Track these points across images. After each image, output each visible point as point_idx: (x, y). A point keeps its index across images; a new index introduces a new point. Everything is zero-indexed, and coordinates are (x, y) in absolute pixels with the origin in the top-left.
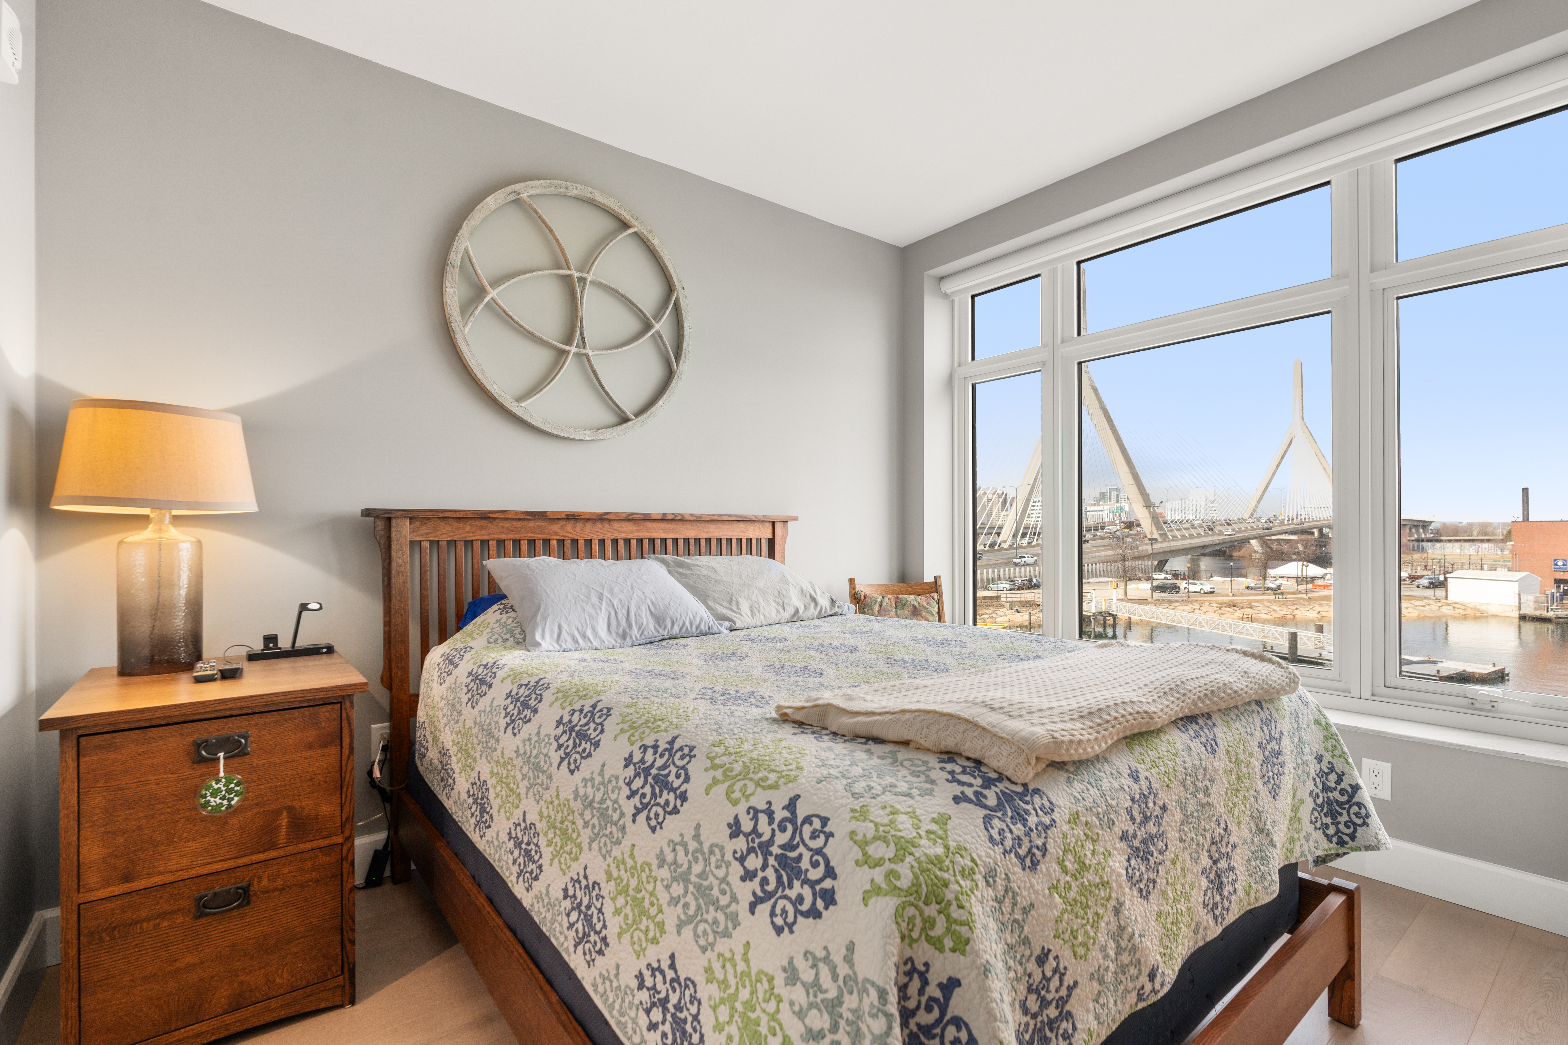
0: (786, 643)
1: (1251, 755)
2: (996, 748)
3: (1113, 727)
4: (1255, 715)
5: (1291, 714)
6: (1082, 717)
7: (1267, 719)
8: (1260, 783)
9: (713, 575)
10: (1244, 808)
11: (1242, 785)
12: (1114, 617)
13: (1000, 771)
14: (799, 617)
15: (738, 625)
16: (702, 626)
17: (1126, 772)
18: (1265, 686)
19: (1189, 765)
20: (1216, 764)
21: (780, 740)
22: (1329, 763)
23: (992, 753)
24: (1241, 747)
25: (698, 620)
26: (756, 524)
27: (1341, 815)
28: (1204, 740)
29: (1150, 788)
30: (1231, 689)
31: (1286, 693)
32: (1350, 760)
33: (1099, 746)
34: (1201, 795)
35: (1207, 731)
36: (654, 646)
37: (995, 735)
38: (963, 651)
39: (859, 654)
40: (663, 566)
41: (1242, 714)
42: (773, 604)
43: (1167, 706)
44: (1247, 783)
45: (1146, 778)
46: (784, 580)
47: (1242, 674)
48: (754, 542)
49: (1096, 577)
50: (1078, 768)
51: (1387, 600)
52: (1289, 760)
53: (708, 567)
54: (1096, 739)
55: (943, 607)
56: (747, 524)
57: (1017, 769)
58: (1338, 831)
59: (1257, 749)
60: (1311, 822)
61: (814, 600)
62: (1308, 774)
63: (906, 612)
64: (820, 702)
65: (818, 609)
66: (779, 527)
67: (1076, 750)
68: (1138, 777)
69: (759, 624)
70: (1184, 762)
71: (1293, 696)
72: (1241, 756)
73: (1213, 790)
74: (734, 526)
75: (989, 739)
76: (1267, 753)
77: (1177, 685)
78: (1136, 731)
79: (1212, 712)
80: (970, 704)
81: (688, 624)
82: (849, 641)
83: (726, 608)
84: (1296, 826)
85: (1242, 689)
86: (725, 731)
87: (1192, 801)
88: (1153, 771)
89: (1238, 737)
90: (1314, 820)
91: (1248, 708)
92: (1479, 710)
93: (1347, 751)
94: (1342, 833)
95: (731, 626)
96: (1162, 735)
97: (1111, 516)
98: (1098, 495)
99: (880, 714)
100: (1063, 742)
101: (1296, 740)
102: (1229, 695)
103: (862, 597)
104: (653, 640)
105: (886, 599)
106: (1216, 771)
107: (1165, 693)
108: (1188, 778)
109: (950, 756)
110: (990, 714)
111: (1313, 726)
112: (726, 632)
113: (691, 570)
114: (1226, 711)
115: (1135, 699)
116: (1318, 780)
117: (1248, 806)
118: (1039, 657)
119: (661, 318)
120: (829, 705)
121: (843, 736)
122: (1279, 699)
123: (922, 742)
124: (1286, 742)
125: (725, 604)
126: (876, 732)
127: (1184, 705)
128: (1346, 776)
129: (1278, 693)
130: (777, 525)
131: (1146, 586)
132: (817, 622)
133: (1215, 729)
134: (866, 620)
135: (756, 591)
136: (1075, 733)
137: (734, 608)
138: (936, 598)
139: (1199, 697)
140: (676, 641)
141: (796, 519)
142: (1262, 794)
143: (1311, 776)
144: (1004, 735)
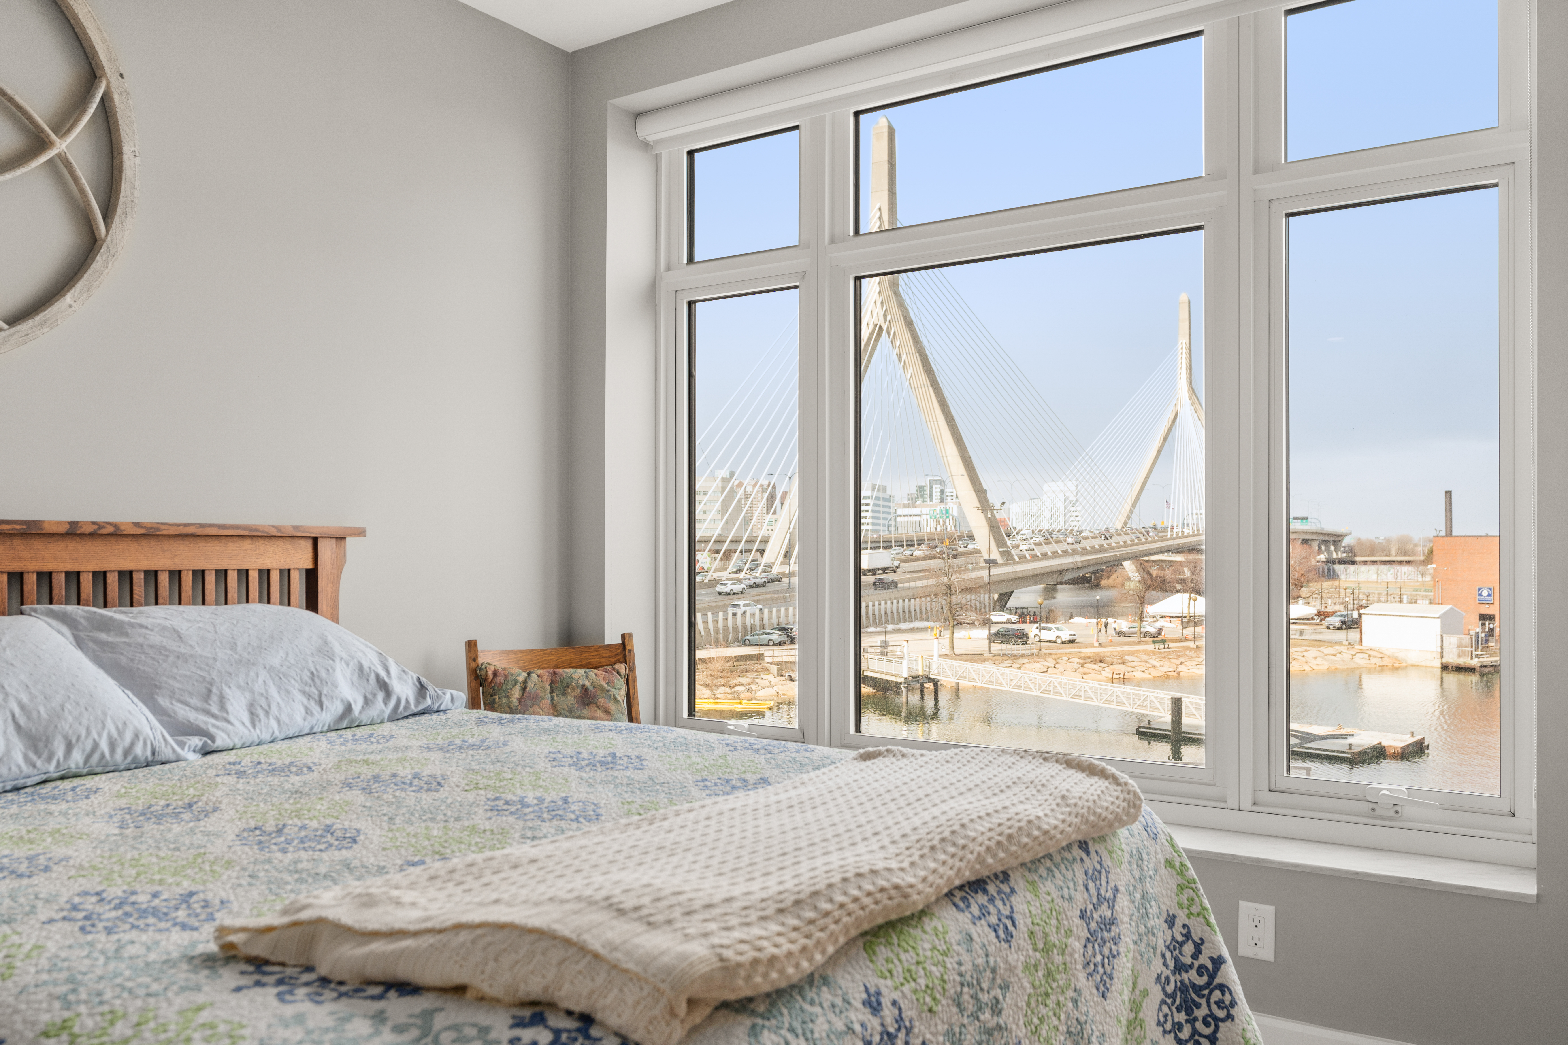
0: (309, 777)
1: (1069, 933)
2: (615, 991)
3: (836, 922)
4: (1077, 867)
5: (1131, 856)
6: (781, 911)
7: (1095, 869)
8: (1082, 976)
9: (173, 645)
10: (1056, 1022)
11: (1054, 985)
12: (936, 683)
13: (624, 1032)
14: (352, 721)
15: (219, 743)
16: (138, 750)
17: (858, 997)
18: (1092, 818)
19: (967, 967)
20: (1012, 958)
21: (199, 1009)
22: (1184, 926)
23: (609, 1000)
24: (1054, 922)
25: (128, 737)
26: (279, 542)
27: (1198, 1006)
28: (993, 919)
29: (899, 1020)
30: (1039, 828)
31: (1123, 824)
32: (1212, 919)
33: (811, 960)
34: (986, 1016)
35: (999, 903)
36: (21, 796)
37: (615, 967)
38: (639, 776)
39: (443, 793)
40: (65, 629)
41: (1057, 866)
42: (299, 697)
43: (934, 871)
44: (1061, 978)
45: (894, 1003)
46: (325, 651)
47: (1059, 800)
48: (275, 577)
49: (910, 621)
50: (773, 1004)
51: (1272, 661)
52: (1126, 930)
53: (164, 628)
54: (804, 949)
55: (635, 687)
56: (261, 542)
57: (651, 1028)
58: (1195, 1032)
59: (1078, 921)
60: (1159, 1024)
61: (384, 686)
62: (1154, 949)
63: (570, 699)
64: (304, 915)
65: (392, 703)
66: (326, 548)
67: (765, 976)
68: (879, 1004)
69: (266, 736)
70: (960, 964)
71: (1137, 827)
72: (1053, 938)
73: (1007, 1004)
74: (232, 547)
75: (603, 975)
76: (1093, 925)
77: (953, 832)
78: (880, 921)
79: (1012, 869)
80: (582, 905)
81: (104, 746)
82: (434, 765)
83: (196, 709)
84: (1136, 1033)
85: (1056, 827)
86: (83, 996)
87: (971, 1029)
88: (906, 989)
89: (1048, 906)
90: (1162, 1019)
91: (1067, 855)
92: (1381, 818)
93: (1208, 906)
94: (1201, 1035)
95: (205, 745)
96: (926, 920)
97: (932, 524)
99: (416, 934)
100: (739, 965)
101: (1138, 896)
102: (1036, 838)
103: (490, 674)
104: (21, 782)
105: (534, 677)
106: (1011, 969)
107: (933, 848)
108: (966, 989)
109: (538, 1009)
110: (615, 923)
111: (1163, 871)
112: (192, 757)
113: (127, 635)
114: (1031, 866)
115: (880, 865)
116: (1168, 955)
117: (1063, 1017)
118: (765, 781)
119: (70, 129)
120: (320, 921)
121: (341, 983)
122: (1115, 834)
123: (485, 988)
124: (1123, 904)
125: (194, 701)
126: (404, 971)
127: (962, 864)
128: (1206, 945)
129: (1111, 825)
130: (322, 545)
131: (981, 634)
132: (388, 728)
133: (1013, 899)
134: (480, 722)
135: (263, 674)
136: (764, 943)
137: (215, 709)
138: (623, 671)
139: (988, 849)
140: (76, 782)
141: (361, 532)
142: (1086, 993)
143: (1158, 952)
144: (631, 966)
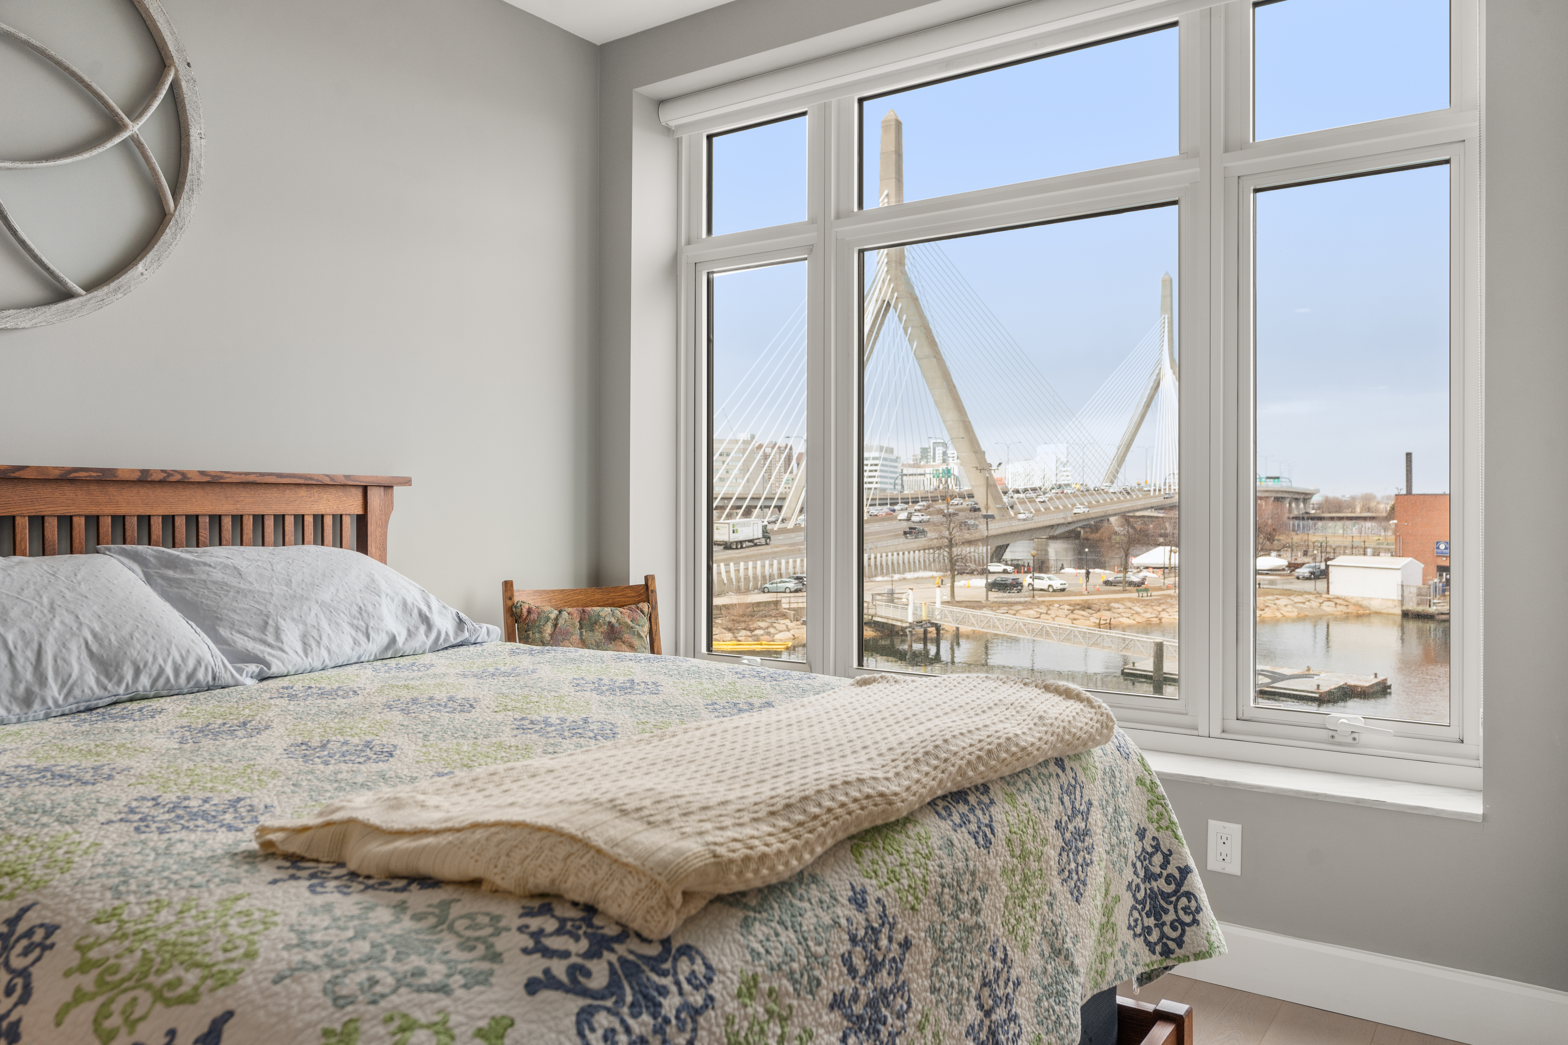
0: (354, 699)
1: (1045, 842)
2: (616, 883)
3: (824, 825)
4: (1053, 781)
5: (1105, 773)
6: (772, 814)
7: (1070, 784)
8: (1057, 881)
9: (233, 581)
10: (1032, 923)
11: (1031, 889)
12: (938, 628)
13: (623, 921)
14: (397, 651)
15: (275, 670)
16: (200, 675)
17: (844, 894)
18: (1067, 737)
19: (948, 870)
20: (991, 863)
21: (238, 898)
22: (1154, 838)
23: (610, 892)
24: (1030, 831)
25: (191, 663)
26: (332, 491)
27: (1166, 912)
28: (973, 827)
29: (883, 916)
30: (1017, 745)
31: (1098, 744)
32: (1180, 833)
33: (800, 859)
34: (966, 915)
35: (979, 813)
36: (95, 715)
37: (616, 861)
38: (654, 700)
39: (474, 714)
40: (136, 567)
41: (1034, 780)
42: (348, 629)
43: (918, 781)
44: (1037, 884)
45: (878, 901)
46: (372, 587)
47: (1036, 720)
48: (328, 522)
49: (915, 571)
50: (765, 899)
52: (1099, 840)
53: (226, 566)
54: (793, 849)
55: (657, 624)
56: (315, 490)
57: (649, 918)
58: (1163, 935)
59: (1053, 831)
60: (1130, 927)
61: (425, 620)
62: (1126, 859)
63: (598, 635)
64: (337, 816)
65: (433, 635)
66: (375, 497)
67: (756, 872)
68: (865, 901)
69: (317, 664)
70: (941, 866)
71: (1110, 747)
72: (1030, 846)
73: (986, 904)
74: (289, 494)
75: (605, 868)
76: (1068, 835)
77: (936, 747)
78: (866, 825)
79: (992, 782)
80: (588, 806)
81: (169, 671)
82: (468, 689)
83: (254, 639)
84: (1109, 936)
85: (1032, 744)
86: (133, 887)
87: (951, 926)
88: (890, 888)
89: (1025, 816)
90: (1133, 924)
91: (1044, 770)
92: (1340, 744)
93: (1176, 820)
94: (1168, 938)
95: (261, 671)
96: (910, 826)
97: (935, 482)
98: (918, 452)
99: (437, 833)
100: (731, 861)
101: (1110, 810)
102: (1014, 754)
103: (525, 611)
104: (93, 703)
105: (565, 615)
106: (990, 873)
107: (916, 760)
108: (946, 890)
109: (546, 901)
110: (617, 822)
111: (1134, 788)
112: (249, 682)
113: (192, 572)
114: (1010, 779)
115: (867, 775)
116: (1139, 865)
117: (1038, 918)
118: (769, 704)
119: (141, 115)
120: (351, 821)
121: (368, 877)
122: (1089, 753)
123: (498, 880)
124: (1096, 816)
125: (252, 632)
126: (425, 866)
127: (945, 776)
128: (1174, 856)
129: (1085, 745)
130: (371, 492)
131: (980, 582)
132: (429, 658)
133: (992, 809)
134: (513, 653)
135: (315, 608)
136: (756, 842)
137: (271, 639)
138: (646, 610)
139: (969, 763)
140: (144, 703)
141: (407, 482)
142: (1060, 897)
143: (1130, 862)
144: (630, 860)
